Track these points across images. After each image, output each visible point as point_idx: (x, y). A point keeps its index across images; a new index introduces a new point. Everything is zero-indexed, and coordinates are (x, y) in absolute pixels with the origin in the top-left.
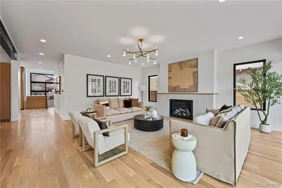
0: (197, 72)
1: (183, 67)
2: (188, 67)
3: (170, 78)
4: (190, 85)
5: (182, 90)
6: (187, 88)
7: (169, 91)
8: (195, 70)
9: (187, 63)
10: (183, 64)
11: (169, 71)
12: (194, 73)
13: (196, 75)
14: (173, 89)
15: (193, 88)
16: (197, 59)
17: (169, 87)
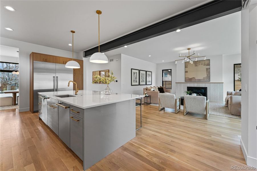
0: (210, 68)
1: (198, 65)
2: (202, 65)
3: (186, 72)
4: (204, 77)
5: (197, 81)
6: (202, 79)
7: (185, 81)
8: (208, 67)
9: (201, 62)
10: (198, 63)
11: (186, 67)
12: (207, 69)
13: (208, 70)
14: (189, 80)
15: (207, 79)
16: (209, 60)
17: (185, 78)
